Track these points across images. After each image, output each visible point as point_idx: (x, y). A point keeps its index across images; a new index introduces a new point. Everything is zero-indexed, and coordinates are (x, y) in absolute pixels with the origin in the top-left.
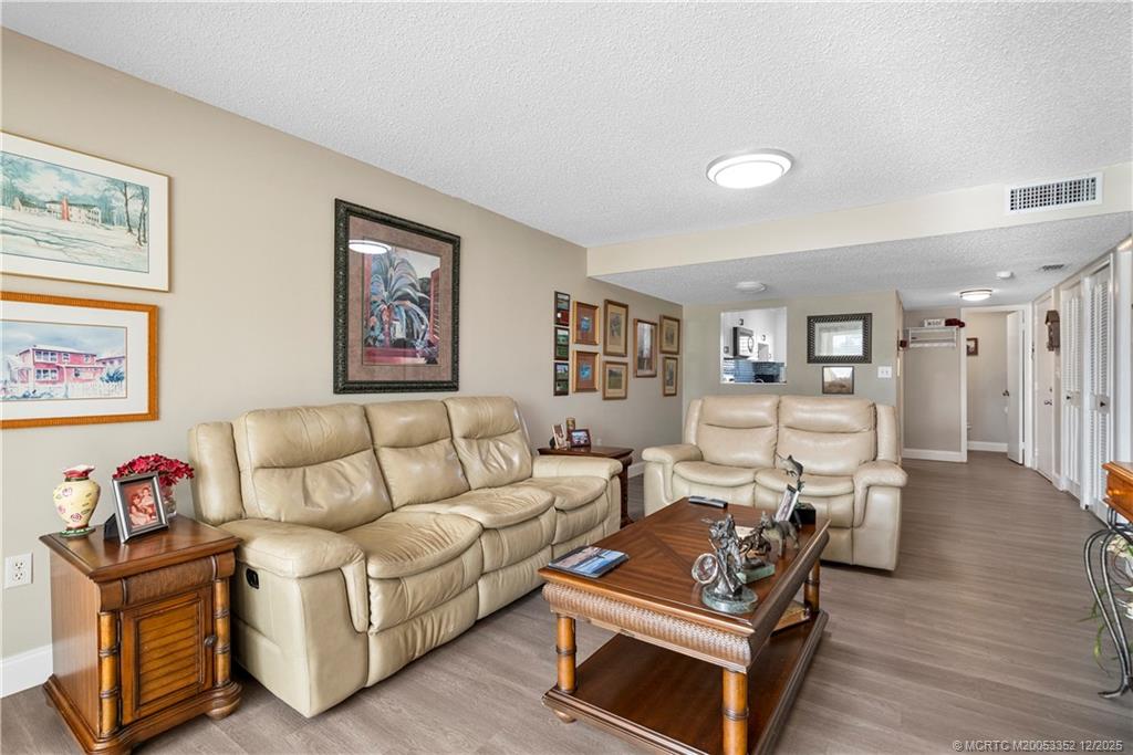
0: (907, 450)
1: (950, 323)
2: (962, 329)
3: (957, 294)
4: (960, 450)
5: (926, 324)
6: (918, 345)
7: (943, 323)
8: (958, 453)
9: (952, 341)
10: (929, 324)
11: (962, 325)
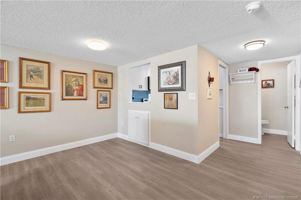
0: (230, 135)
1: (251, 70)
2: (259, 73)
3: (242, 47)
4: (257, 137)
5: (239, 71)
6: (236, 82)
7: (247, 69)
8: (256, 139)
9: (252, 79)
10: (240, 71)
11: (257, 70)
